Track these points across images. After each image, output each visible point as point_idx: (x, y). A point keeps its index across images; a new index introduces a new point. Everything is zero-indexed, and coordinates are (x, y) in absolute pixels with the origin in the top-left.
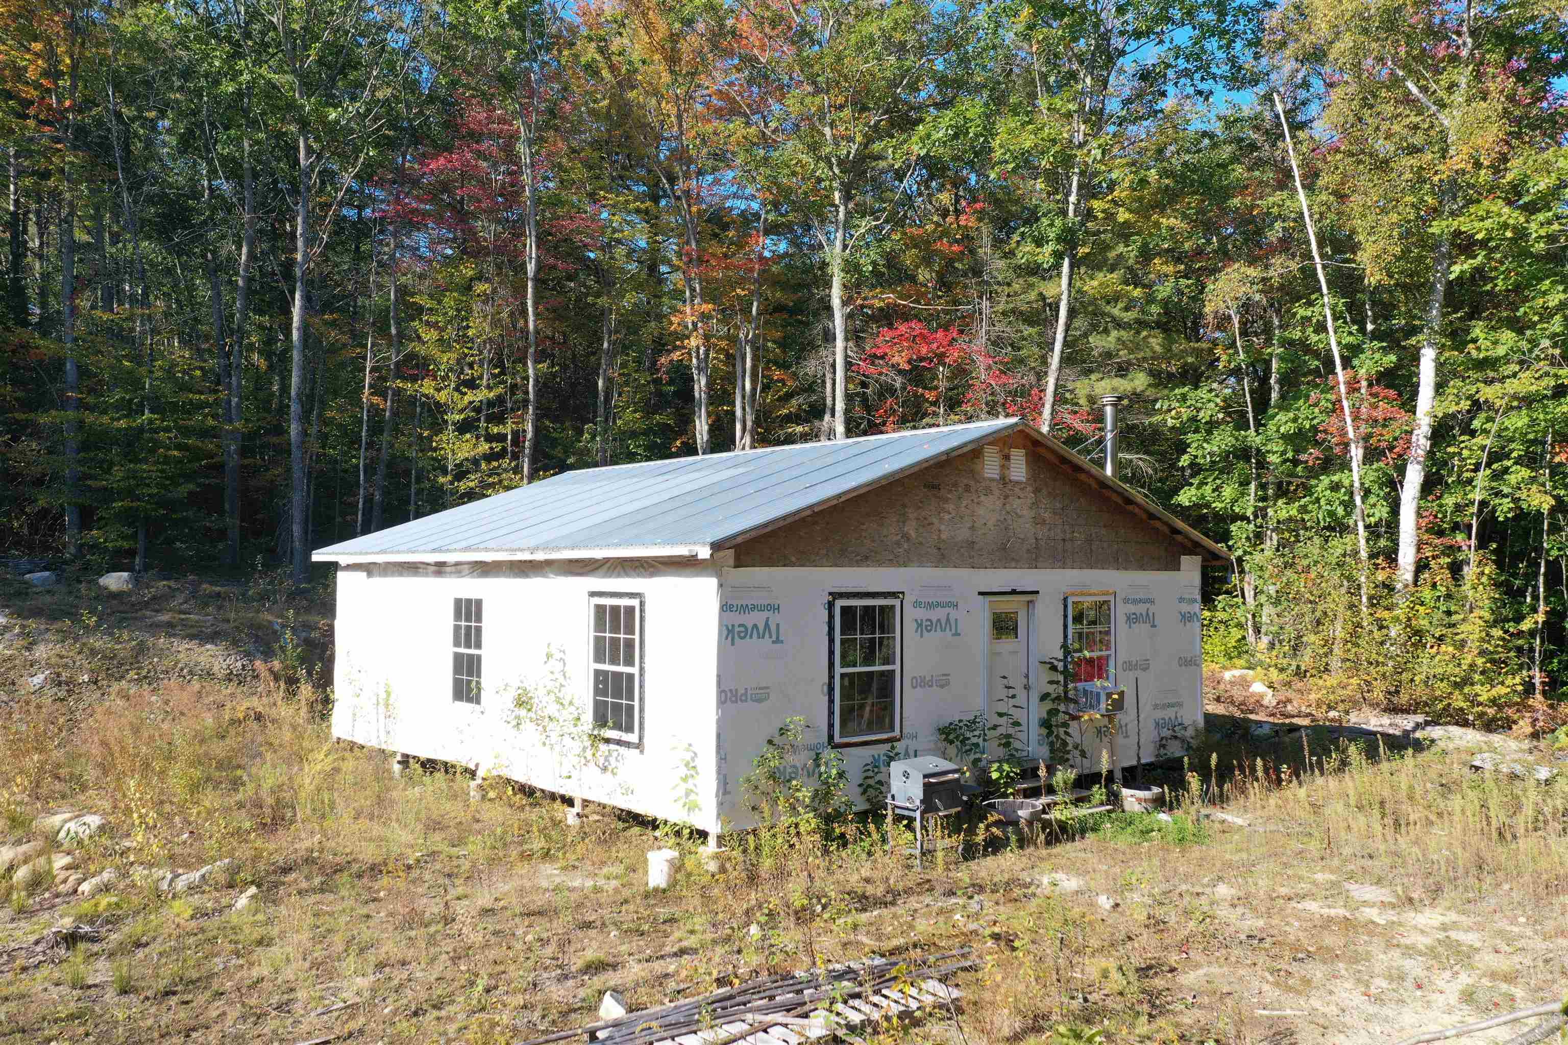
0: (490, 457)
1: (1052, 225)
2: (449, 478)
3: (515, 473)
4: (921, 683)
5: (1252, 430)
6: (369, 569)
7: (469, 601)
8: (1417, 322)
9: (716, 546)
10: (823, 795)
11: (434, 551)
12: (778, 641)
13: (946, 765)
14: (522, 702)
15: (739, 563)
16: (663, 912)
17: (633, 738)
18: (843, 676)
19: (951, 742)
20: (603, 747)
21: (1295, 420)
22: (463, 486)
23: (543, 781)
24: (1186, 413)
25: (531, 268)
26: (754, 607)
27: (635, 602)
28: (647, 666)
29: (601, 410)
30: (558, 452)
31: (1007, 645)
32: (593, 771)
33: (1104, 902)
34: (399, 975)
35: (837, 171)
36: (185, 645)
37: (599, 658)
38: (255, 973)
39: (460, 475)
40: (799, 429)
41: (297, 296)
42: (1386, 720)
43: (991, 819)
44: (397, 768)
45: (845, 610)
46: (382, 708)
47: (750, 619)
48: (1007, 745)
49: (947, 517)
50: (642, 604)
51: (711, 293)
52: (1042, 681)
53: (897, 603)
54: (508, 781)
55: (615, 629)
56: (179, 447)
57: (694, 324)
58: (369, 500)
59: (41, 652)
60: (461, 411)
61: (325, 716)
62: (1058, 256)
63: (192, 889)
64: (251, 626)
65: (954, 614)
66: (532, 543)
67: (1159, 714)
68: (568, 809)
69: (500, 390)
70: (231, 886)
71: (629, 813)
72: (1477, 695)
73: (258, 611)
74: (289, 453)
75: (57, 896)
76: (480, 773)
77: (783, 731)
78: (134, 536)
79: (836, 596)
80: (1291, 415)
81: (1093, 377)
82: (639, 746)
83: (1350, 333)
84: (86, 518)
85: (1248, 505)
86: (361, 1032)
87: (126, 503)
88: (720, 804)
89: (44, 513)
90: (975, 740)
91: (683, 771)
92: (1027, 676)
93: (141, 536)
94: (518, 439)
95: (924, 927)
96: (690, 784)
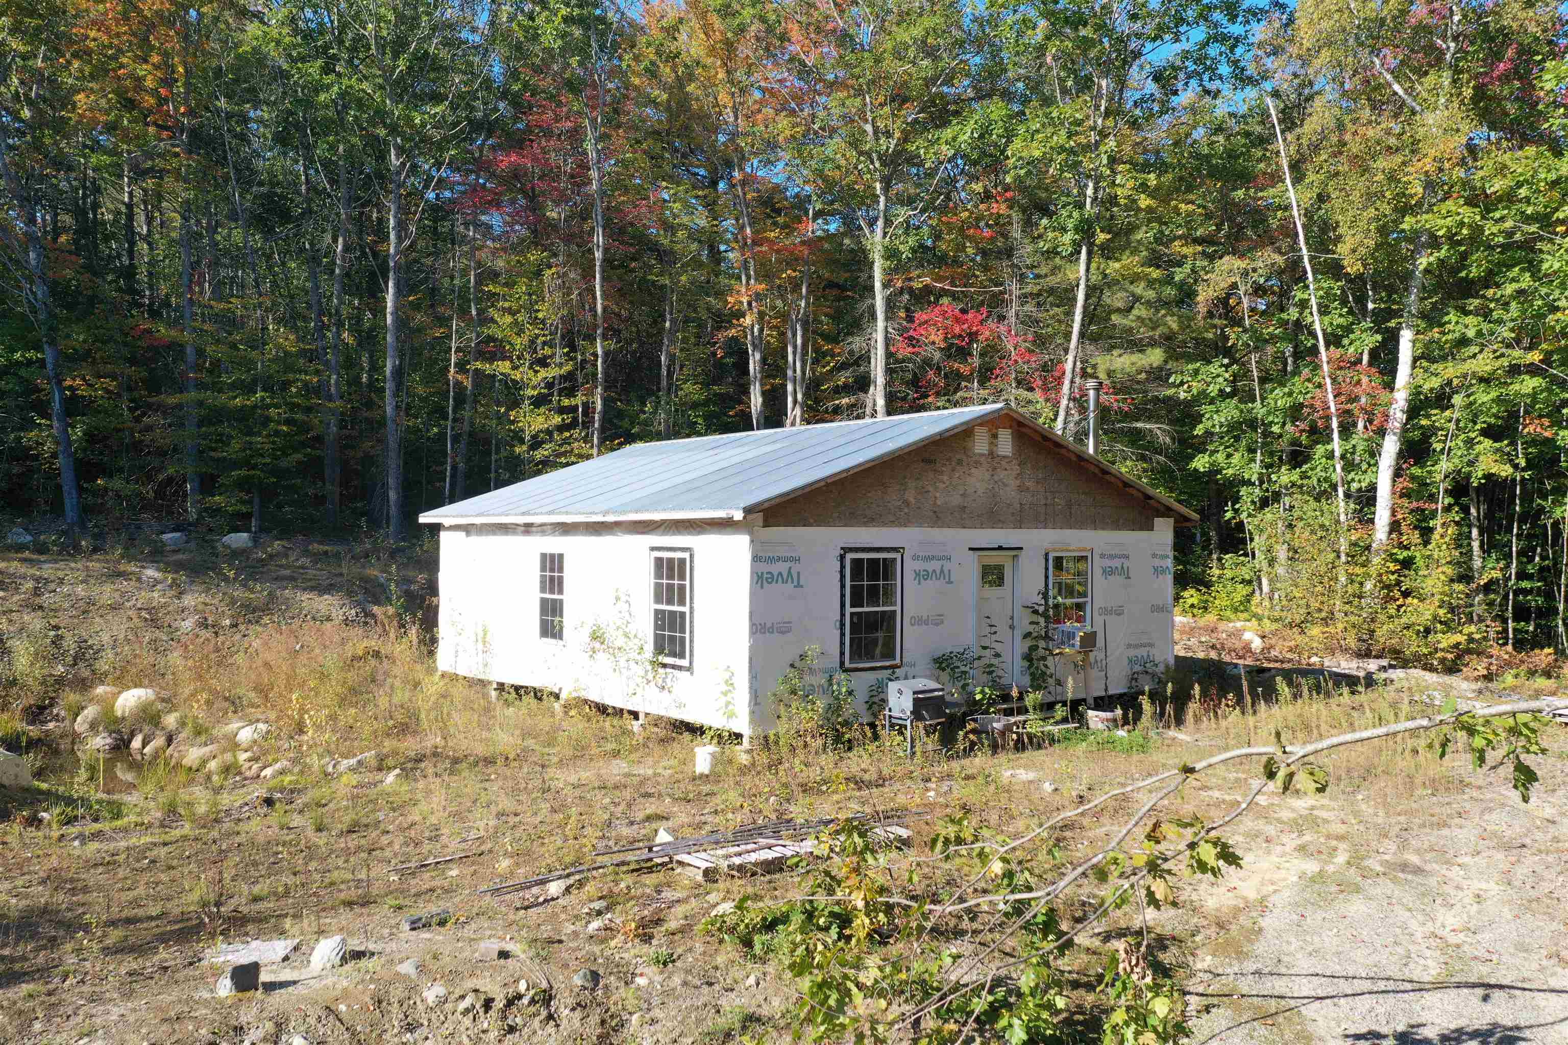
0: (561, 428)
1: (1070, 216)
2: (525, 448)
3: (585, 442)
4: (919, 621)
5: (1258, 403)
6: (468, 529)
7: (552, 556)
8: (1394, 307)
9: (748, 511)
10: (835, 708)
11: (523, 514)
12: (799, 586)
13: (933, 685)
14: (596, 636)
15: (766, 524)
16: (706, 789)
17: (685, 663)
18: (852, 614)
19: (943, 670)
20: (661, 671)
21: (1290, 394)
22: (539, 454)
23: (613, 700)
24: (1196, 386)
25: (598, 255)
26: (779, 559)
27: (686, 555)
28: (695, 606)
29: (664, 383)
30: (626, 423)
31: (993, 592)
32: (652, 690)
33: (1048, 787)
34: (513, 820)
35: (877, 165)
36: (305, 596)
37: (658, 600)
38: (410, 819)
39: (536, 444)
40: (845, 401)
41: (391, 284)
42: (1354, 664)
43: (969, 727)
44: (494, 694)
45: (857, 563)
46: (480, 646)
47: (776, 568)
48: (991, 673)
49: (942, 486)
50: (691, 556)
51: (766, 274)
52: (1024, 622)
53: (898, 556)
54: (586, 701)
55: (671, 577)
56: (288, 422)
57: (750, 304)
58: (454, 468)
59: (189, 600)
60: (534, 388)
61: (431, 653)
62: (1077, 246)
63: (352, 770)
64: (361, 579)
65: (947, 566)
66: (605, 507)
67: (1132, 653)
68: (634, 723)
69: (568, 367)
70: (380, 769)
71: (682, 722)
72: (1439, 642)
73: (363, 567)
74: (385, 425)
75: (246, 779)
76: (563, 696)
77: (802, 657)
78: (250, 502)
79: (847, 550)
80: (1286, 390)
81: (1116, 352)
82: (689, 669)
83: (1341, 315)
84: (208, 485)
85: (1254, 471)
86: (490, 851)
87: (243, 472)
88: (752, 713)
89: (170, 480)
90: (963, 669)
91: (725, 688)
92: (1012, 618)
93: (256, 500)
94: (588, 409)
95: (901, 799)
96: (729, 698)
